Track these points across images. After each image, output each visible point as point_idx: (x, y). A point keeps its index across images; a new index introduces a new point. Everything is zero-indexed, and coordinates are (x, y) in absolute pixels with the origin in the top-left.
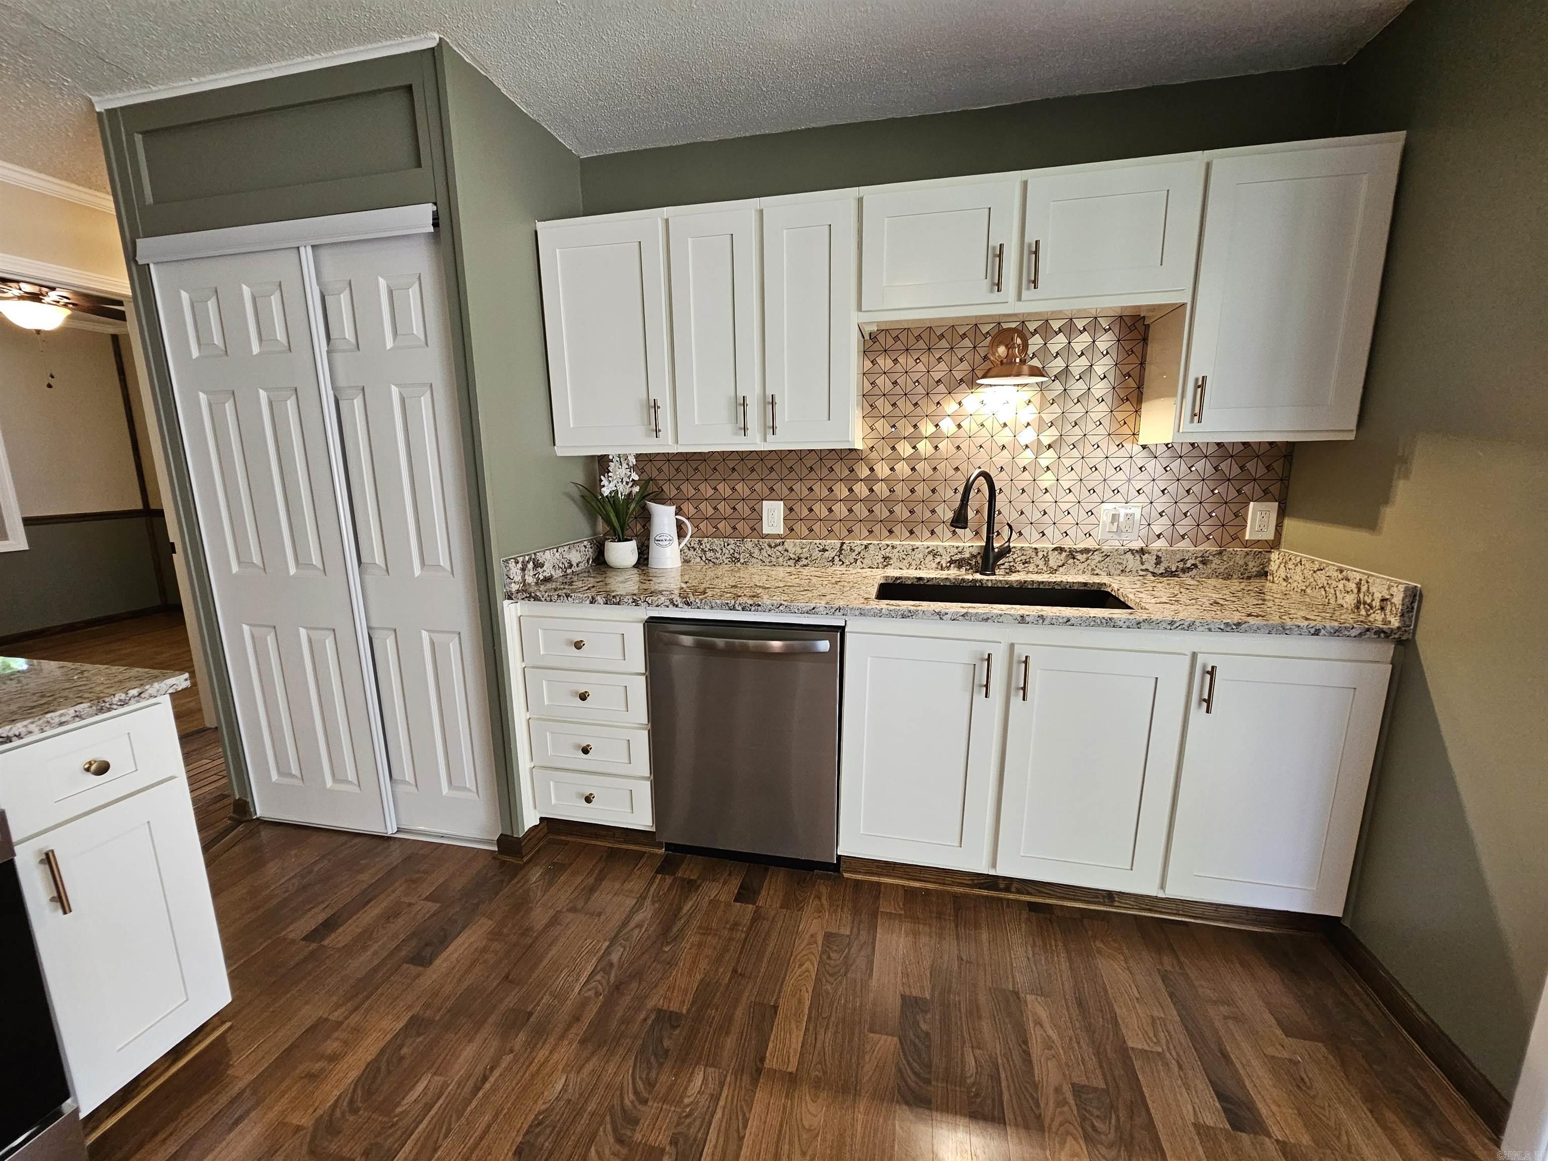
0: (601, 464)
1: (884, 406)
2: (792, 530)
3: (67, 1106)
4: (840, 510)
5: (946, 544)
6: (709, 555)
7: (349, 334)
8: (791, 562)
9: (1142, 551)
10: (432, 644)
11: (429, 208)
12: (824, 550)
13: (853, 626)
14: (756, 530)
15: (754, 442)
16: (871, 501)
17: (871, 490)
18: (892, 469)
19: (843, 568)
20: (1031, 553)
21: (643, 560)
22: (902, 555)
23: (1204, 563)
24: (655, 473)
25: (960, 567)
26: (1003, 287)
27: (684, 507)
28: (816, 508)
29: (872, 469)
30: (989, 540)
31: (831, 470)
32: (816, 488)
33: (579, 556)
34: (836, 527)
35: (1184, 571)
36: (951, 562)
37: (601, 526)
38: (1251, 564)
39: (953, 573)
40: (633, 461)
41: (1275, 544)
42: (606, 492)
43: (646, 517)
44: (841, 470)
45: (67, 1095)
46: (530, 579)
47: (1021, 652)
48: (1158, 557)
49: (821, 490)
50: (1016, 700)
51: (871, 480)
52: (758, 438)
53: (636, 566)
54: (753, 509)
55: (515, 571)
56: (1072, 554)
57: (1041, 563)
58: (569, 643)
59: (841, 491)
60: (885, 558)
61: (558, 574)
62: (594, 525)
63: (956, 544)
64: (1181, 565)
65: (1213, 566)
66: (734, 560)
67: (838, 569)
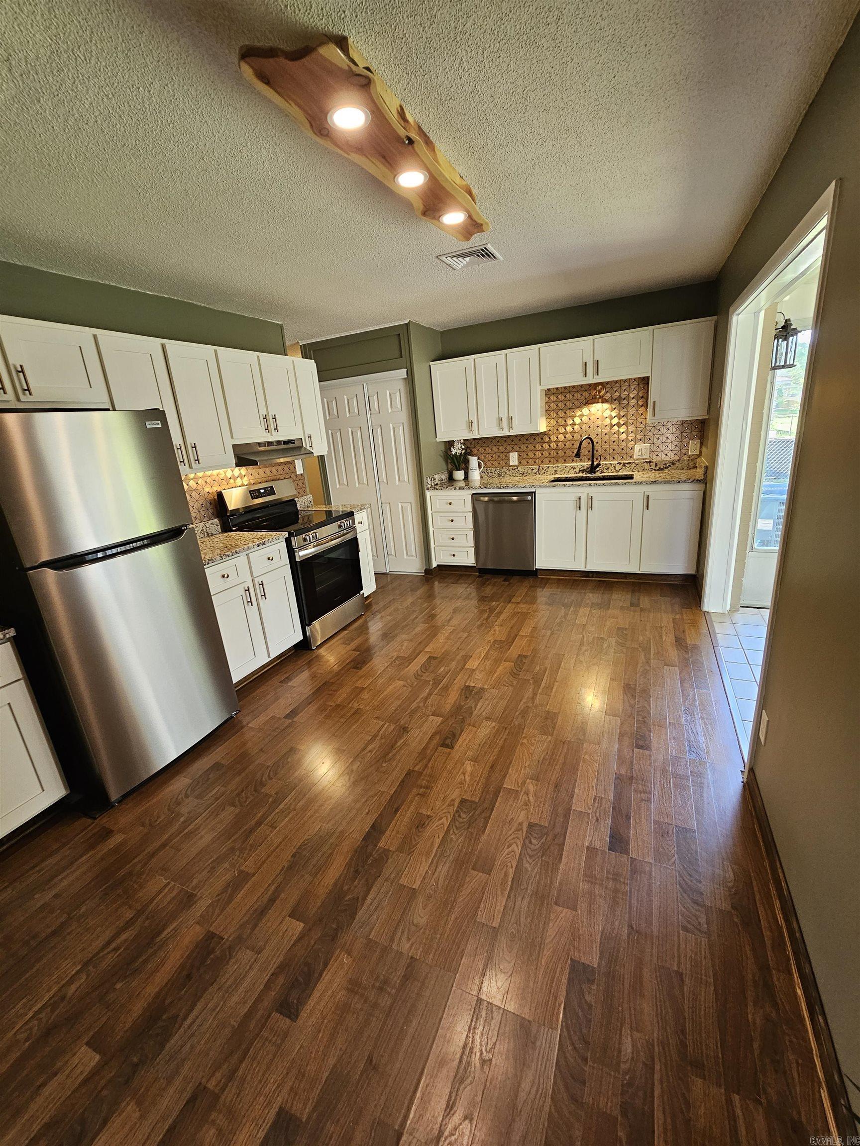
0: (450, 444)
1: (554, 415)
2: (520, 463)
3: (362, 592)
4: (538, 454)
5: (578, 464)
6: (490, 474)
7: (377, 408)
8: (521, 475)
9: (650, 462)
10: (402, 507)
11: (406, 369)
12: (533, 470)
13: (539, 491)
14: (507, 464)
15: (506, 433)
16: (550, 449)
17: (550, 446)
18: (557, 438)
19: (540, 476)
20: (609, 465)
21: (466, 478)
22: (561, 469)
23: (673, 464)
24: (469, 445)
25: (583, 473)
26: (587, 375)
27: (480, 457)
28: (529, 454)
29: (550, 438)
30: (593, 462)
31: (535, 439)
32: (529, 446)
33: (444, 477)
34: (537, 461)
35: (666, 468)
36: (580, 471)
37: (450, 466)
38: (690, 464)
39: (581, 475)
40: (462, 441)
41: (700, 455)
42: (453, 453)
43: (467, 462)
44: (538, 439)
45: (362, 590)
46: (433, 484)
47: (590, 495)
48: (656, 464)
49: (531, 447)
50: (590, 511)
51: (550, 442)
52: (507, 430)
53: (464, 480)
54: (506, 456)
55: (429, 480)
56: (624, 465)
57: (613, 469)
58: (447, 503)
59: (539, 447)
60: (555, 471)
61: (439, 483)
62: (447, 465)
63: (582, 464)
64: (665, 466)
65: (677, 465)
66: (499, 475)
67: (538, 476)
